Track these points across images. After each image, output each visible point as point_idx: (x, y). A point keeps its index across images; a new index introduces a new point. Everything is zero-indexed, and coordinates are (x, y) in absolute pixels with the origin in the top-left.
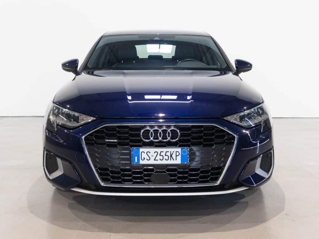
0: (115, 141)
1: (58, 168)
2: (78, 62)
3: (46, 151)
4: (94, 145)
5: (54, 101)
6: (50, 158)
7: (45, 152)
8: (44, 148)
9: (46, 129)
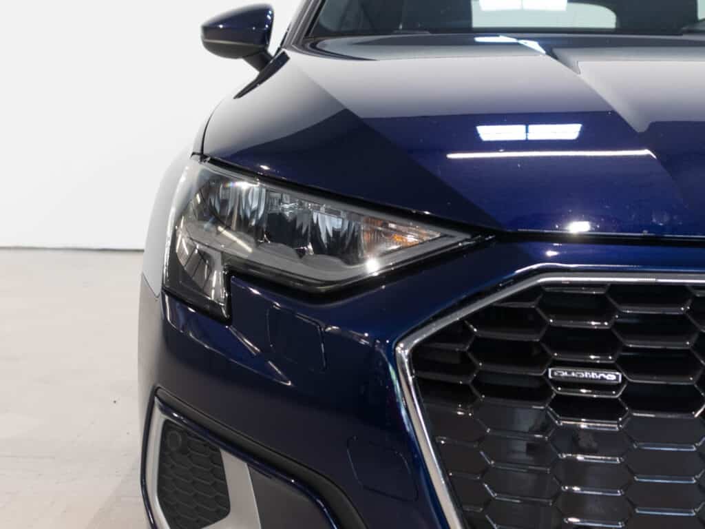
0: (611, 377)
1: (228, 507)
2: (272, 15)
3: (164, 410)
4: (474, 398)
5: (206, 152)
6: (183, 451)
7: (159, 418)
8: (154, 392)
9: (165, 291)
